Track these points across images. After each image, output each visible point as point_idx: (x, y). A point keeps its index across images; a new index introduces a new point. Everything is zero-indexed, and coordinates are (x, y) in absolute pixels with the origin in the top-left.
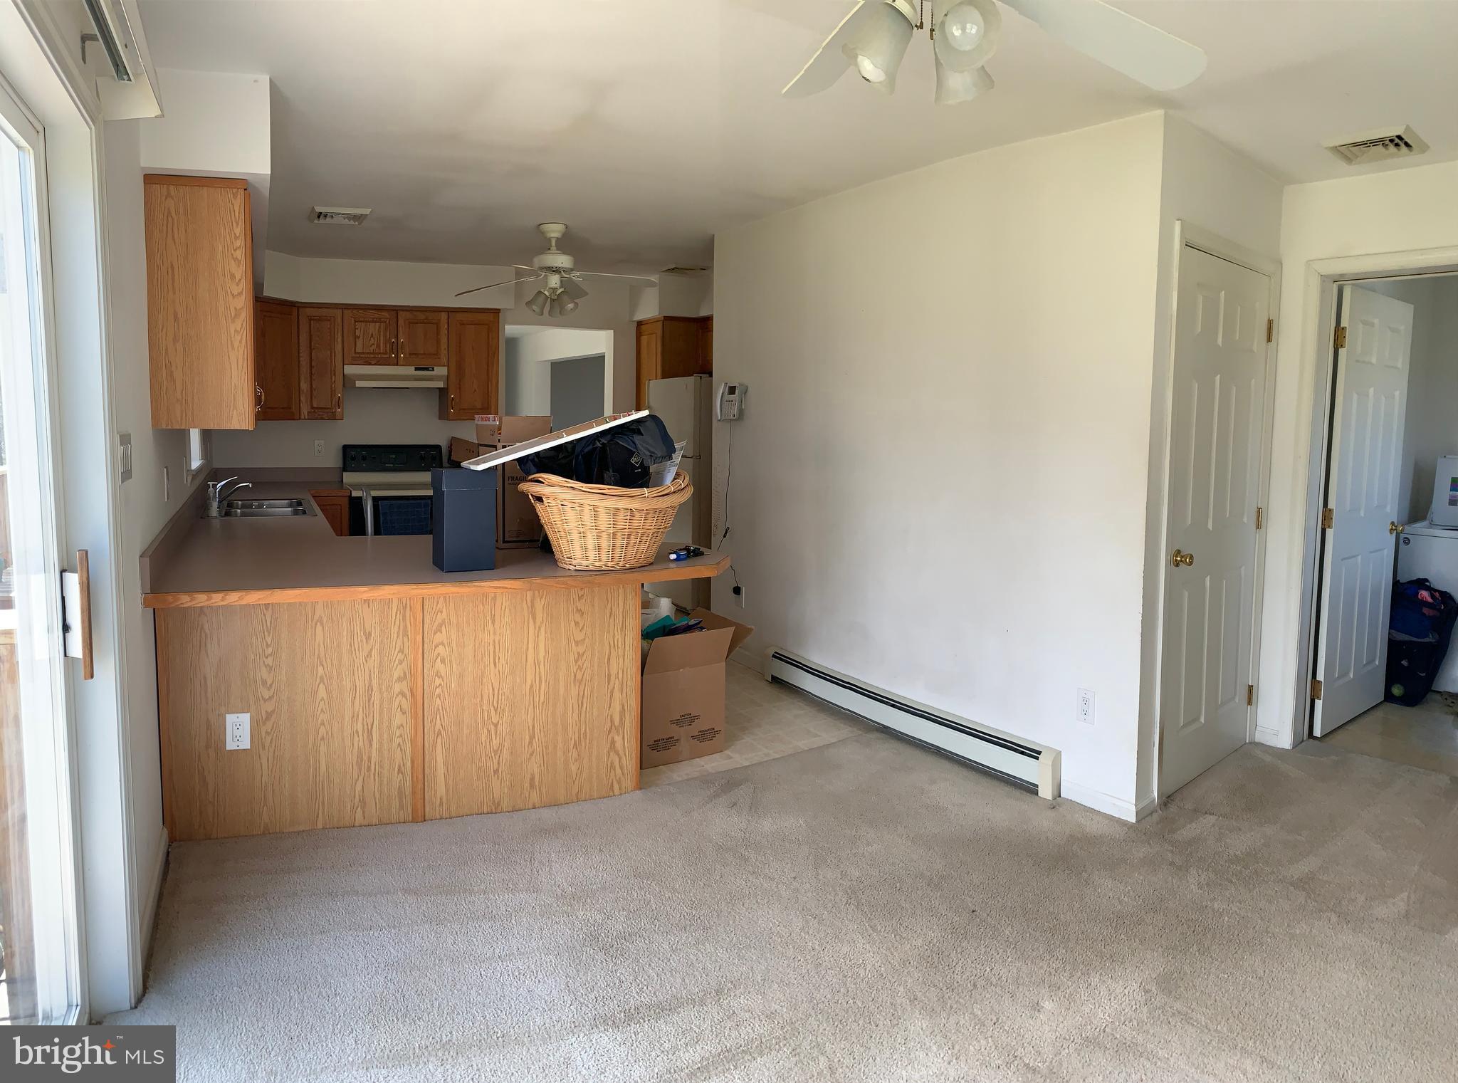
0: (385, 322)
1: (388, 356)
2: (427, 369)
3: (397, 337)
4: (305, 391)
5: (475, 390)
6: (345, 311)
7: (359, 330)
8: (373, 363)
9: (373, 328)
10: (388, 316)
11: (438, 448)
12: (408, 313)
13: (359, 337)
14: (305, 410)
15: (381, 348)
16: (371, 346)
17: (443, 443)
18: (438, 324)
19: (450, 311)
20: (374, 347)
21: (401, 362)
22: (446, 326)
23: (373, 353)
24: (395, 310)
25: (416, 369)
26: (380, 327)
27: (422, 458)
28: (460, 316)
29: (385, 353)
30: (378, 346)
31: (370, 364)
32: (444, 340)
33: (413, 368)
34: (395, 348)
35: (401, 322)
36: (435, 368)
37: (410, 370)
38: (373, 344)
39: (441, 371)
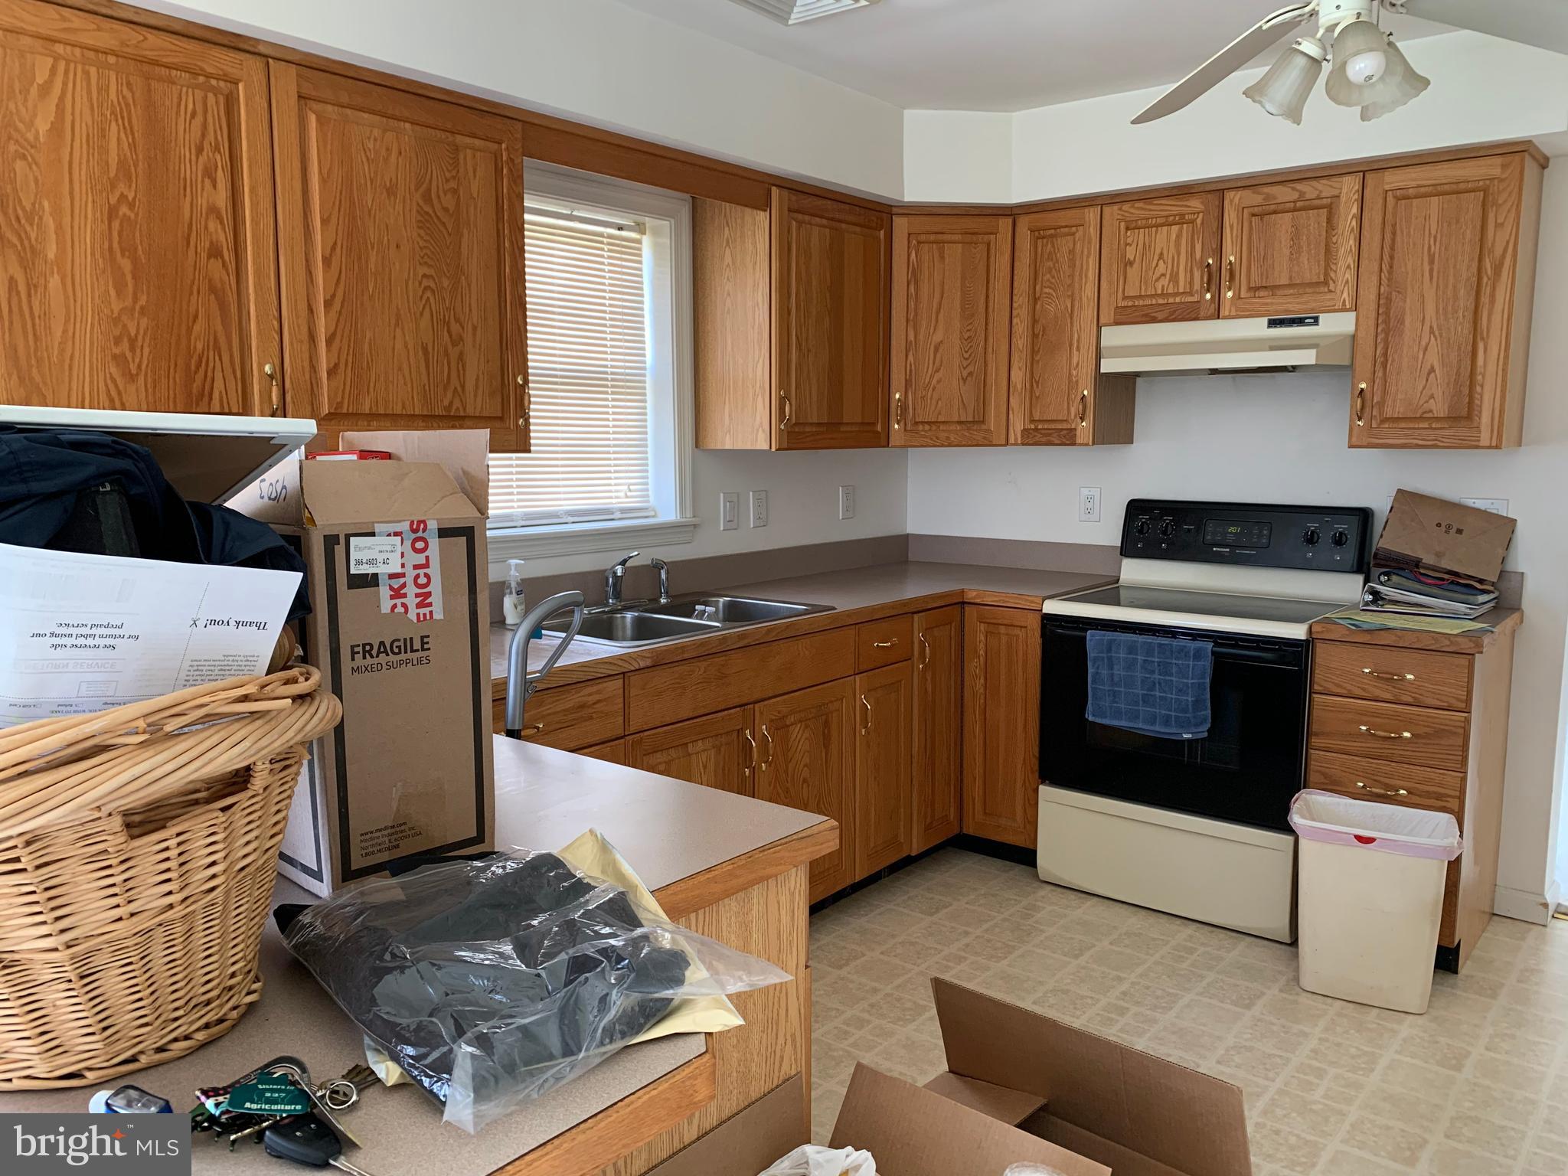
0: (1192, 222)
1: (1195, 298)
2: (1300, 322)
3: (1219, 253)
4: (1019, 386)
5: (1432, 370)
6: (1106, 209)
7: (1134, 246)
8: (1160, 316)
9: (1164, 239)
10: (1202, 207)
11: (1364, 516)
12: (1247, 193)
13: (1131, 263)
14: (1018, 425)
15: (1182, 283)
16: (1157, 280)
17: (1379, 500)
18: (1330, 209)
19: (1366, 170)
20: (1164, 281)
21: (1224, 312)
22: (1355, 210)
23: (1163, 295)
24: (1216, 191)
25: (1273, 323)
26: (1179, 236)
27: (1311, 539)
28: (1393, 180)
29: (1191, 294)
30: (1174, 278)
31: (1154, 320)
32: (1346, 244)
33: (1265, 321)
34: (1213, 279)
35: (1230, 216)
36: (1322, 317)
37: (1257, 328)
38: (1163, 275)
39: (1337, 324)
